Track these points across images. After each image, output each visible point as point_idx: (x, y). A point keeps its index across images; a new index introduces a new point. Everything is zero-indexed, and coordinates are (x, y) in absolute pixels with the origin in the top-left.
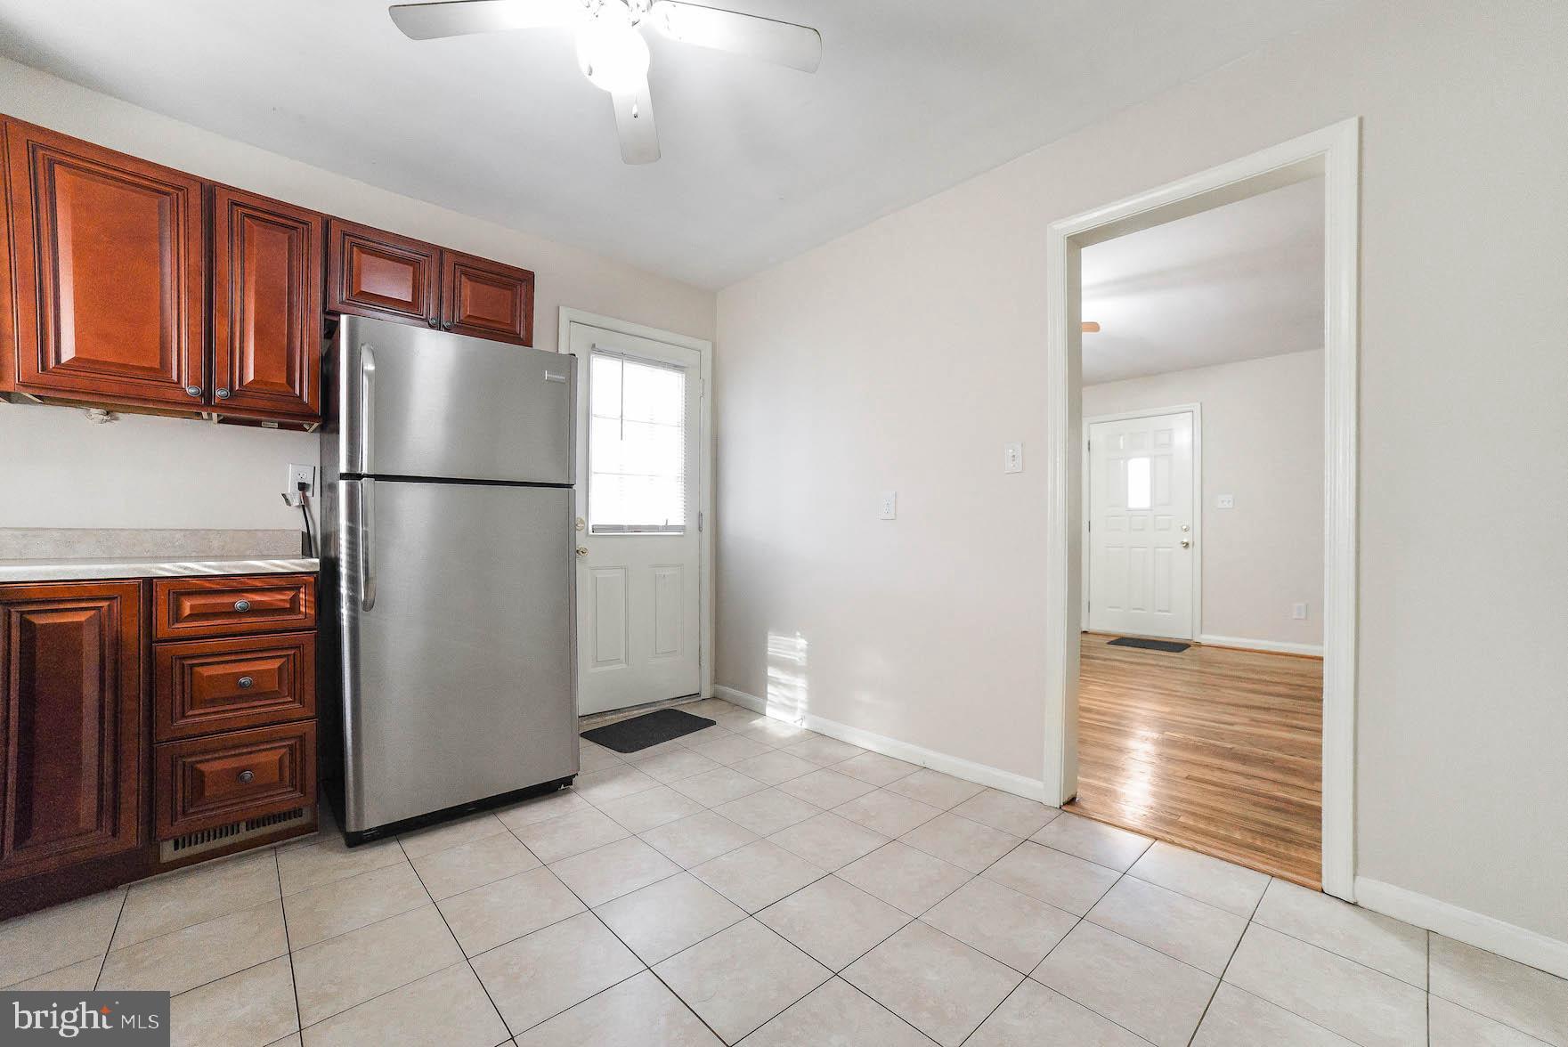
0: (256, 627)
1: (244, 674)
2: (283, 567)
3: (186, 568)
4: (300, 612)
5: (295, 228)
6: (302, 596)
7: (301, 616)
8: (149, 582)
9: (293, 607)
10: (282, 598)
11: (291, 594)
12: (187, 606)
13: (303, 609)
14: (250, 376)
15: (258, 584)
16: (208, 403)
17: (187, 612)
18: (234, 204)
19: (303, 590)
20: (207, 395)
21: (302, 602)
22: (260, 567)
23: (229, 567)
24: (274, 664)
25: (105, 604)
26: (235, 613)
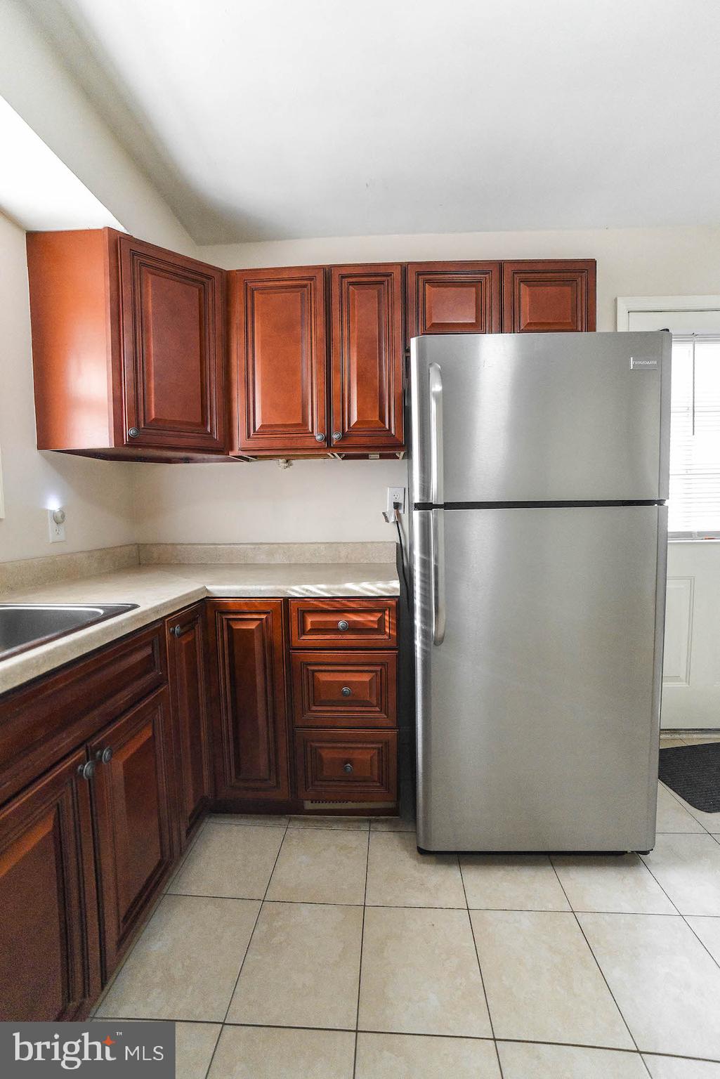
0: (354, 644)
1: (346, 684)
2: (372, 592)
3: (307, 590)
4: (385, 633)
5: (381, 283)
6: (387, 618)
7: (386, 637)
8: (286, 601)
9: (380, 630)
10: (372, 618)
11: (379, 615)
12: (310, 620)
13: (387, 630)
14: (354, 419)
15: (353, 605)
16: (329, 446)
17: (309, 627)
18: (343, 277)
19: (387, 612)
20: (328, 439)
21: (387, 624)
22: (355, 591)
23: (334, 590)
24: (366, 678)
25: (264, 617)
26: (336, 631)
